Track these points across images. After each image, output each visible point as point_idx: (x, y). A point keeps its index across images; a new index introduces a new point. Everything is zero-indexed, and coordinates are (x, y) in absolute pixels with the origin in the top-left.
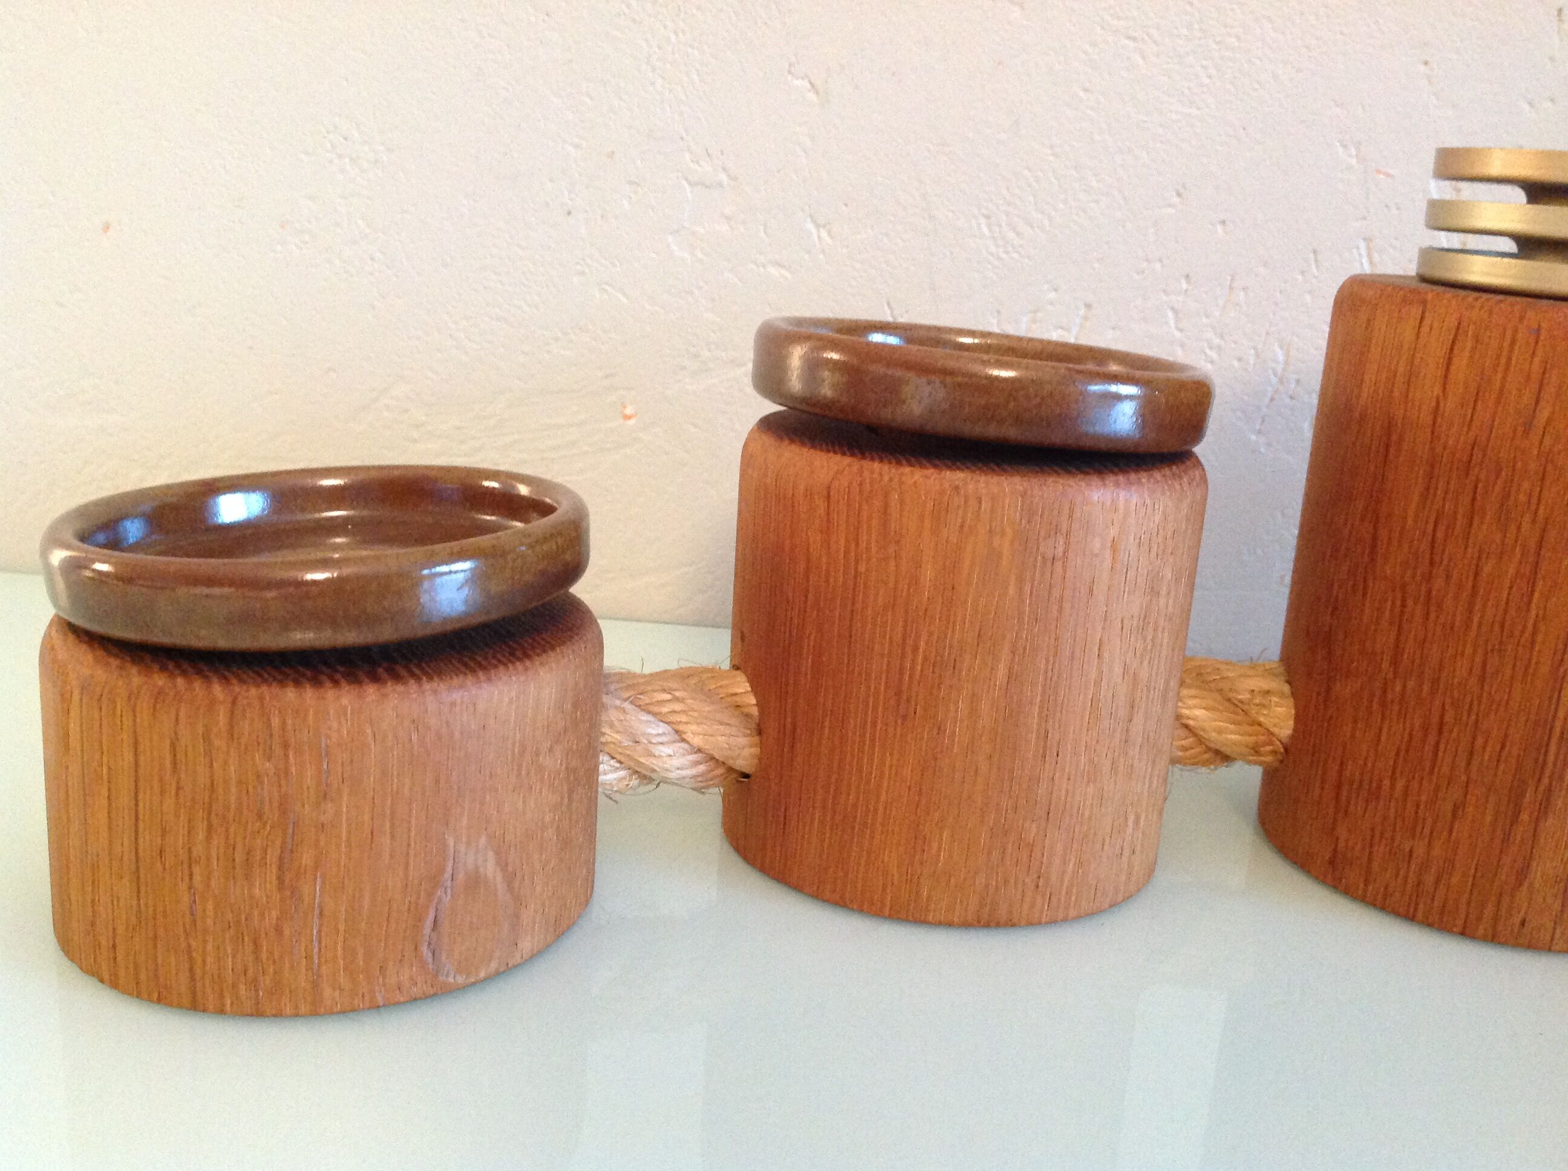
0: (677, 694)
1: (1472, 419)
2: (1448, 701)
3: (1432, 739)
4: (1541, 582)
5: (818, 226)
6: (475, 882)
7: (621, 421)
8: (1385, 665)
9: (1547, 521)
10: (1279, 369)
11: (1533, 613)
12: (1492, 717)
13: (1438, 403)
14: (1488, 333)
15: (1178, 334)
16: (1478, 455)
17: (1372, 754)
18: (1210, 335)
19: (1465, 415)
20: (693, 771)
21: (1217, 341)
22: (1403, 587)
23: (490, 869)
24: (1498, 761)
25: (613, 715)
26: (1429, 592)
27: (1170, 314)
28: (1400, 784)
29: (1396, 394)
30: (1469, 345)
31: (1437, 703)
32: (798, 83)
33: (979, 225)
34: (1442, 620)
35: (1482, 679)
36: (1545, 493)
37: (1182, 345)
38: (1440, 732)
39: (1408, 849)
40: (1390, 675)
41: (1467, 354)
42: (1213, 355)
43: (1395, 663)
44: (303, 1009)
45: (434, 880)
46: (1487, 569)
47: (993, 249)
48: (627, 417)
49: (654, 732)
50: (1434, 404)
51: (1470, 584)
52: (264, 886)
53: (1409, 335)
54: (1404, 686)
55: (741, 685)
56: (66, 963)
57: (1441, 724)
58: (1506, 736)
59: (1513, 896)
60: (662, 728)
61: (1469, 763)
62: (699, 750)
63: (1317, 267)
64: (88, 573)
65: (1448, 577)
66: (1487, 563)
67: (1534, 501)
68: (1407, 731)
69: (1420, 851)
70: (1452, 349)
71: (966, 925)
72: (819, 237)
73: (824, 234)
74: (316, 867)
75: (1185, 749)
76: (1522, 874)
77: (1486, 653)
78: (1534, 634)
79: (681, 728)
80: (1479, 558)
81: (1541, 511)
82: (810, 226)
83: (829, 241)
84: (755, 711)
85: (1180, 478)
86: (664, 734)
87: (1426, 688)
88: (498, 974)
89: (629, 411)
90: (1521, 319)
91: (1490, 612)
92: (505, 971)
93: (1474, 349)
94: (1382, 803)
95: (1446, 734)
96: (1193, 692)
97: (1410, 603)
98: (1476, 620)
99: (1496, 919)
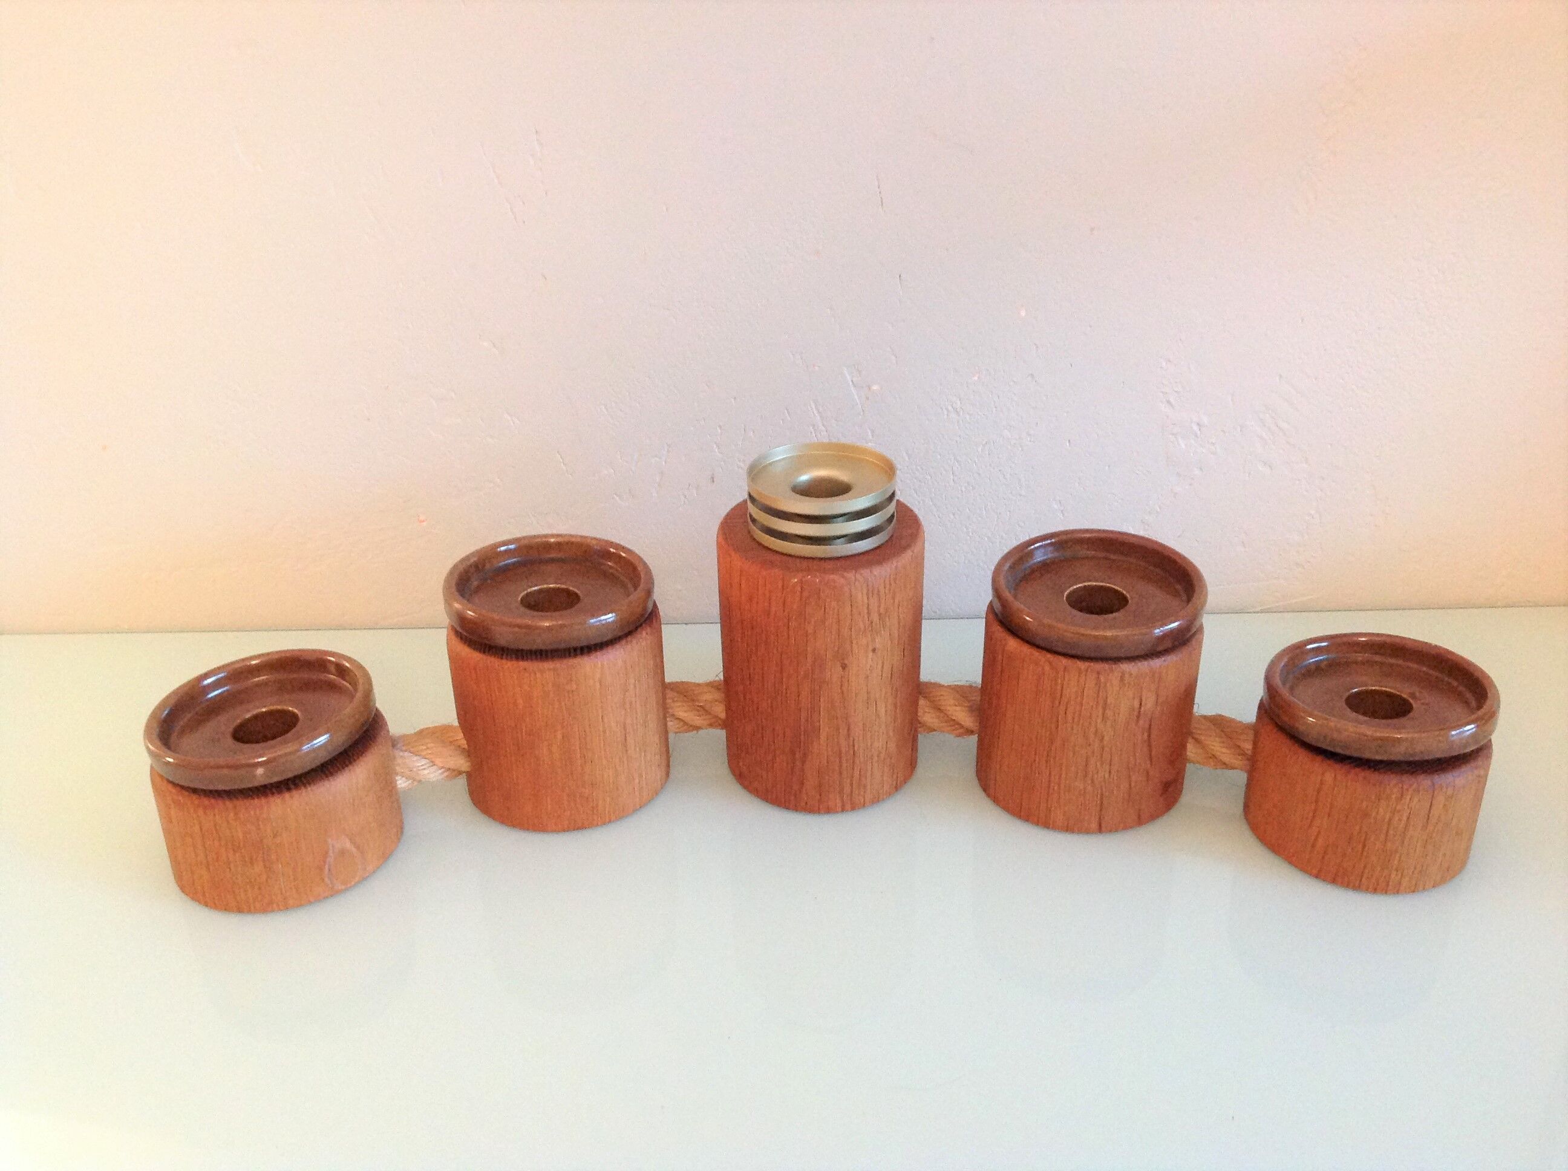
0: (429, 745)
6: (343, 852)
20: (442, 776)
23: (348, 845)
25: (399, 761)
32: (485, 344)
44: (281, 908)
45: (326, 854)
46: (765, 669)
49: (420, 764)
52: (258, 868)
55: (460, 735)
56: (183, 896)
60: (424, 762)
62: (442, 767)
64: (164, 760)
71: (564, 830)
74: (277, 860)
75: (678, 728)
79: (433, 760)
82: (506, 416)
84: (466, 746)
86: (426, 764)
88: (359, 882)
89: (422, 518)
91: (769, 684)
92: (364, 879)
96: (679, 704)
99: (796, 803)
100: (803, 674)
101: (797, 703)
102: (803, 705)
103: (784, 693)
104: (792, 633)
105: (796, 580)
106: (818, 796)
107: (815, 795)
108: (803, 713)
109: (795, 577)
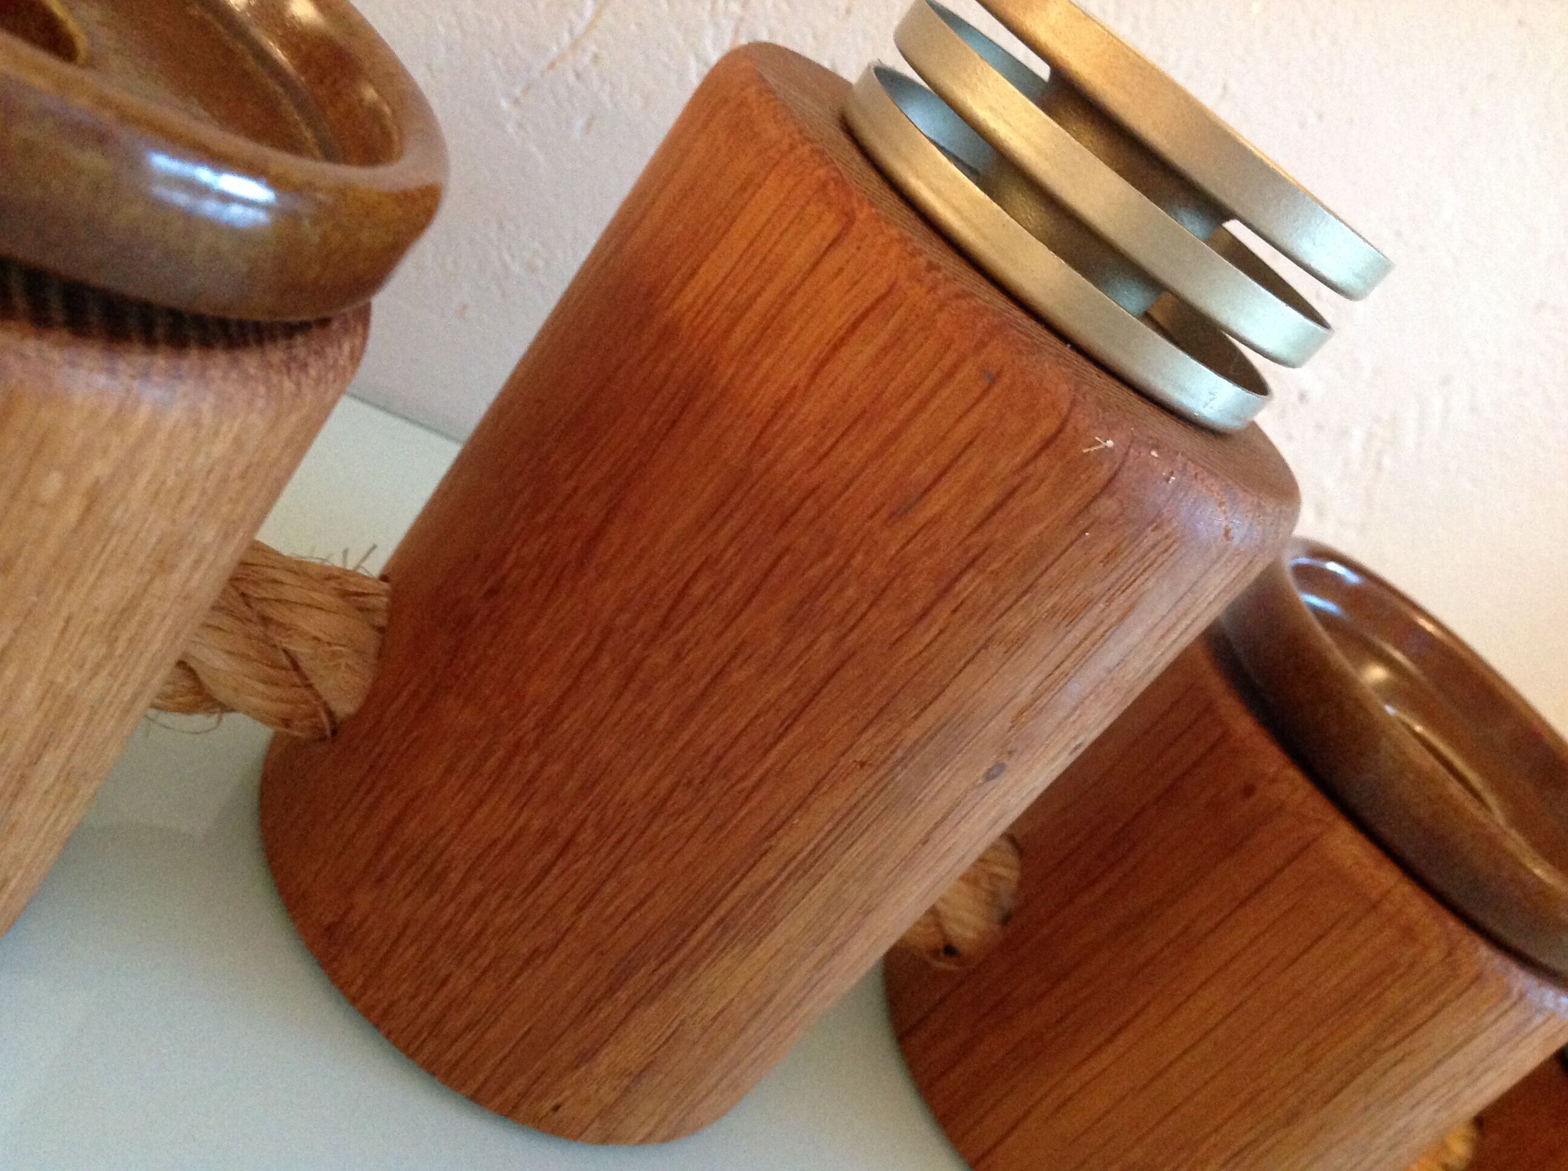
1: (826, 455)
2: (594, 816)
3: (547, 854)
4: (801, 729)
8: (529, 722)
9: (852, 654)
11: (767, 764)
12: (643, 865)
13: (791, 395)
14: (921, 336)
16: (809, 510)
17: (453, 829)
19: (821, 442)
22: (608, 633)
24: (624, 920)
26: (639, 664)
28: (475, 887)
29: (738, 336)
30: (883, 337)
31: (579, 812)
34: (640, 709)
35: (655, 813)
36: (872, 616)
38: (561, 854)
39: (444, 972)
40: (531, 737)
41: (870, 351)
43: (545, 725)
46: (738, 676)
50: (784, 393)
51: (703, 683)
53: (801, 255)
54: (542, 766)
57: (570, 842)
58: (649, 895)
59: (560, 1076)
61: (580, 909)
65: (678, 657)
66: (740, 667)
67: (851, 620)
68: (515, 828)
69: (462, 980)
70: (854, 327)
76: (587, 1056)
77: (677, 784)
78: (756, 787)
80: (733, 657)
81: (853, 636)
85: (304, 367)
87: (571, 786)
90: (981, 345)
93: (885, 350)
94: (436, 898)
95: (570, 856)
97: (605, 661)
98: (686, 736)
99: (524, 1095)
100: (863, 753)
101: (773, 831)
102: (785, 843)
103: (748, 784)
104: (943, 612)
105: (1110, 443)
106: (613, 1096)
107: (608, 1095)
108: (765, 869)
109: (1110, 430)
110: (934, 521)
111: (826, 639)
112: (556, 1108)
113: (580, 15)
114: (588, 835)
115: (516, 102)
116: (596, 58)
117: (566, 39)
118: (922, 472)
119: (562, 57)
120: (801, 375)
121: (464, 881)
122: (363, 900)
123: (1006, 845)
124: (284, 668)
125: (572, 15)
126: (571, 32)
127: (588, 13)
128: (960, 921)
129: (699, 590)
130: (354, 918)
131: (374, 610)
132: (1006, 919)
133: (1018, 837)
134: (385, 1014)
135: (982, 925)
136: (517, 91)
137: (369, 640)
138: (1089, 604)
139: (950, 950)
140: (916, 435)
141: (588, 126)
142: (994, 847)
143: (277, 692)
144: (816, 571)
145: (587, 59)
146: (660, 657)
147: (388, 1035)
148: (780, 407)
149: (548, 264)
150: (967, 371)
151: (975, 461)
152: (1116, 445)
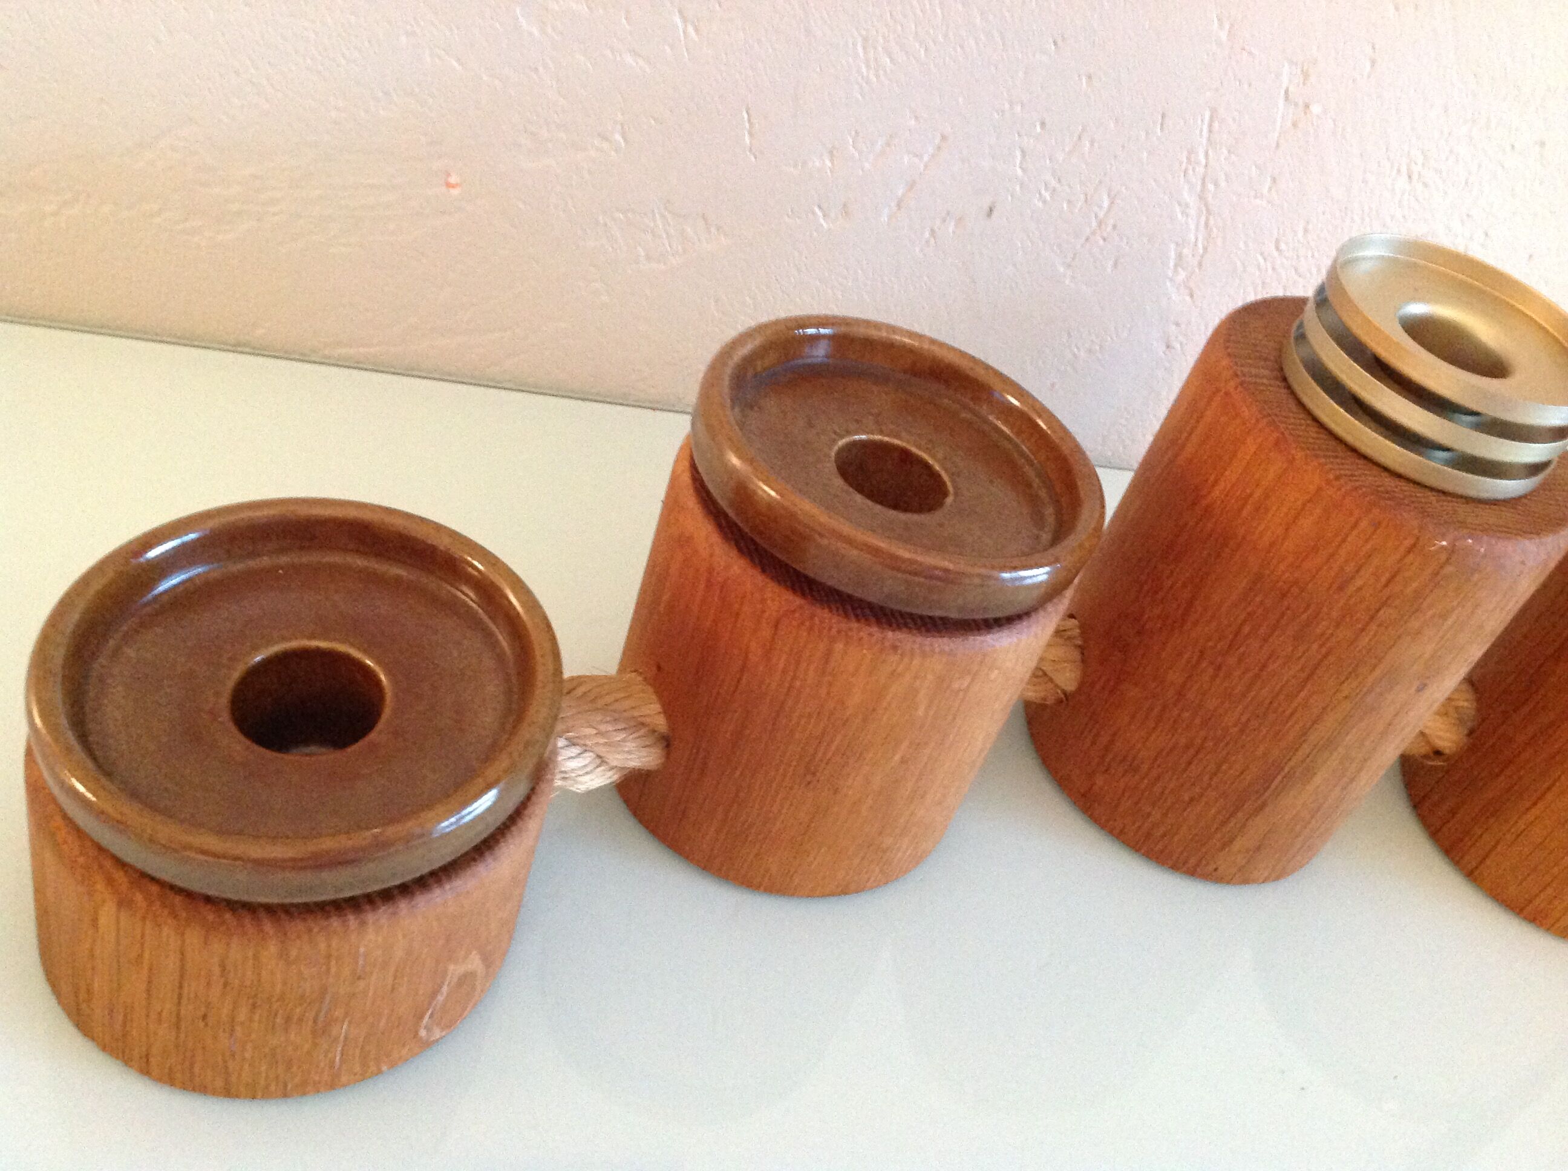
1: (1300, 565)
2: (1211, 735)
3: (1190, 754)
4: (1310, 686)
5: (685, 20)
7: (444, 189)
8: (1170, 694)
9: (1330, 650)
10: (1101, 215)
11: (1296, 704)
12: (1240, 755)
13: (1277, 540)
15: (1019, 172)
16: (1296, 590)
17: (1140, 745)
18: (1048, 177)
19: (1296, 560)
21: (1053, 183)
22: (1203, 651)
23: (475, 964)
24: (1235, 780)
26: (1221, 664)
27: (1018, 153)
28: (1154, 773)
30: (1318, 512)
31: (1202, 734)
33: (854, 45)
34: (1226, 684)
35: (1242, 731)
36: (1337, 633)
37: (1022, 185)
38: (1197, 753)
39: (1147, 812)
40: (1172, 701)
41: (1313, 518)
42: (1047, 195)
43: (1179, 695)
45: (436, 991)
46: (1271, 667)
47: (864, 70)
48: (449, 185)
50: (1273, 539)
51: (1257, 670)
54: (1180, 714)
57: (1200, 748)
58: (1245, 769)
59: (1215, 855)
61: (1211, 778)
63: (1162, 129)
65: (1241, 661)
66: (1273, 662)
67: (1326, 636)
68: (1171, 743)
69: (1156, 815)
70: (1303, 508)
72: (685, 32)
73: (690, 29)
74: (346, 1016)
76: (1226, 844)
77: (1251, 717)
78: (1292, 714)
80: (1269, 658)
81: (1329, 643)
82: (678, 20)
83: (696, 38)
87: (1197, 722)
88: (467, 1017)
89: (453, 180)
91: (1264, 692)
93: (1319, 518)
94: (1137, 777)
95: (1202, 754)
97: (1204, 664)
98: (1251, 695)
99: (1197, 865)
100: (1345, 693)
101: (1304, 733)
102: (1313, 737)
103: (1288, 713)
104: (1373, 627)
105: (1444, 543)
106: (1244, 861)
107: (1241, 860)
108: (1306, 748)
109: (1443, 537)
110: (1360, 589)
111: (1315, 646)
112: (1216, 870)
113: (1100, 207)
114: (1210, 744)
115: (1069, 266)
116: (1114, 227)
117: (1094, 224)
118: (1349, 569)
119: (1094, 233)
120: (1280, 531)
121: (1150, 769)
122: (1099, 780)
123: (1464, 687)
124: (1041, 677)
125: (1096, 209)
126: (1096, 216)
127: (1106, 204)
128: (1440, 738)
129: (1246, 629)
130: (1096, 788)
131: (1074, 638)
132: (1471, 733)
133: (1474, 678)
134: (1122, 832)
135: (1455, 737)
136: (1069, 260)
137: (1076, 655)
138: (1453, 609)
139: (1438, 753)
140: (1343, 552)
141: (1115, 265)
142: (1456, 690)
143: (1037, 688)
144: (1304, 616)
145: (1109, 228)
146: (1232, 660)
147: (1123, 842)
148: (1272, 544)
149: (1101, 347)
150: (1364, 524)
151: (1376, 561)
152: (1449, 544)
